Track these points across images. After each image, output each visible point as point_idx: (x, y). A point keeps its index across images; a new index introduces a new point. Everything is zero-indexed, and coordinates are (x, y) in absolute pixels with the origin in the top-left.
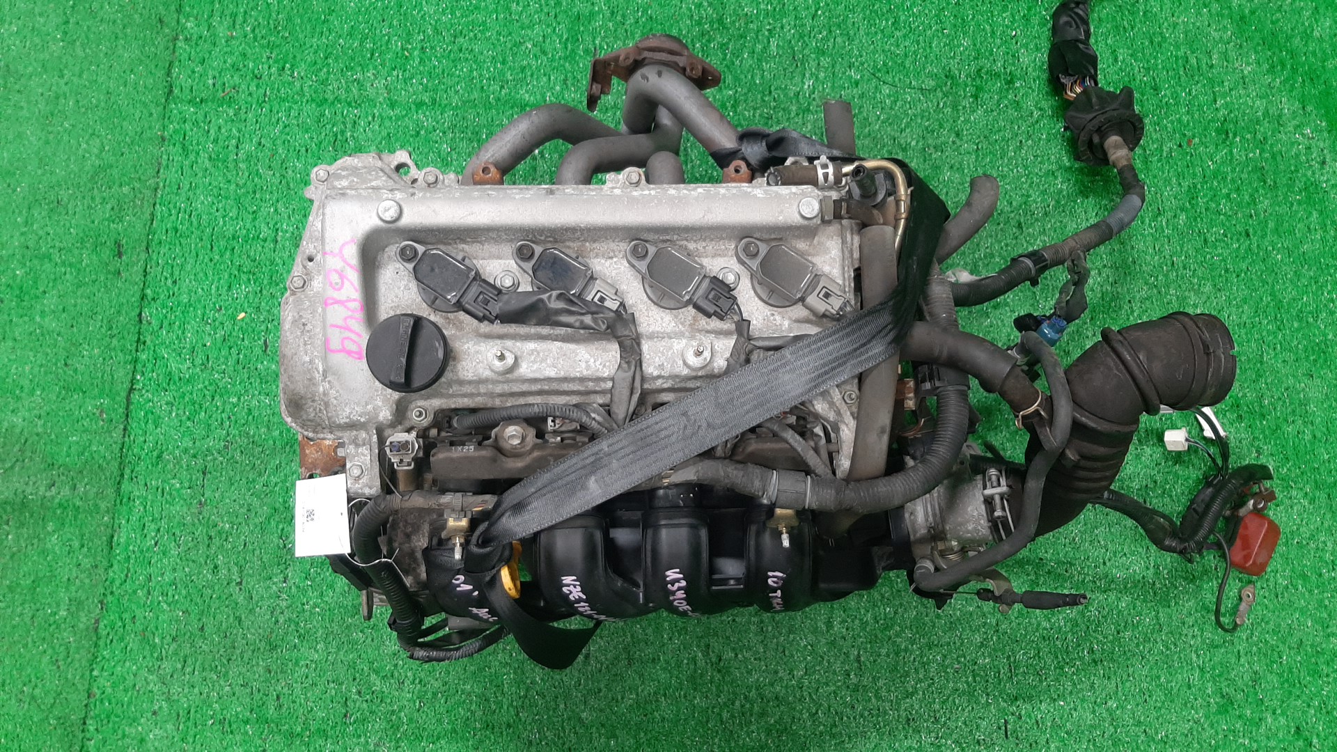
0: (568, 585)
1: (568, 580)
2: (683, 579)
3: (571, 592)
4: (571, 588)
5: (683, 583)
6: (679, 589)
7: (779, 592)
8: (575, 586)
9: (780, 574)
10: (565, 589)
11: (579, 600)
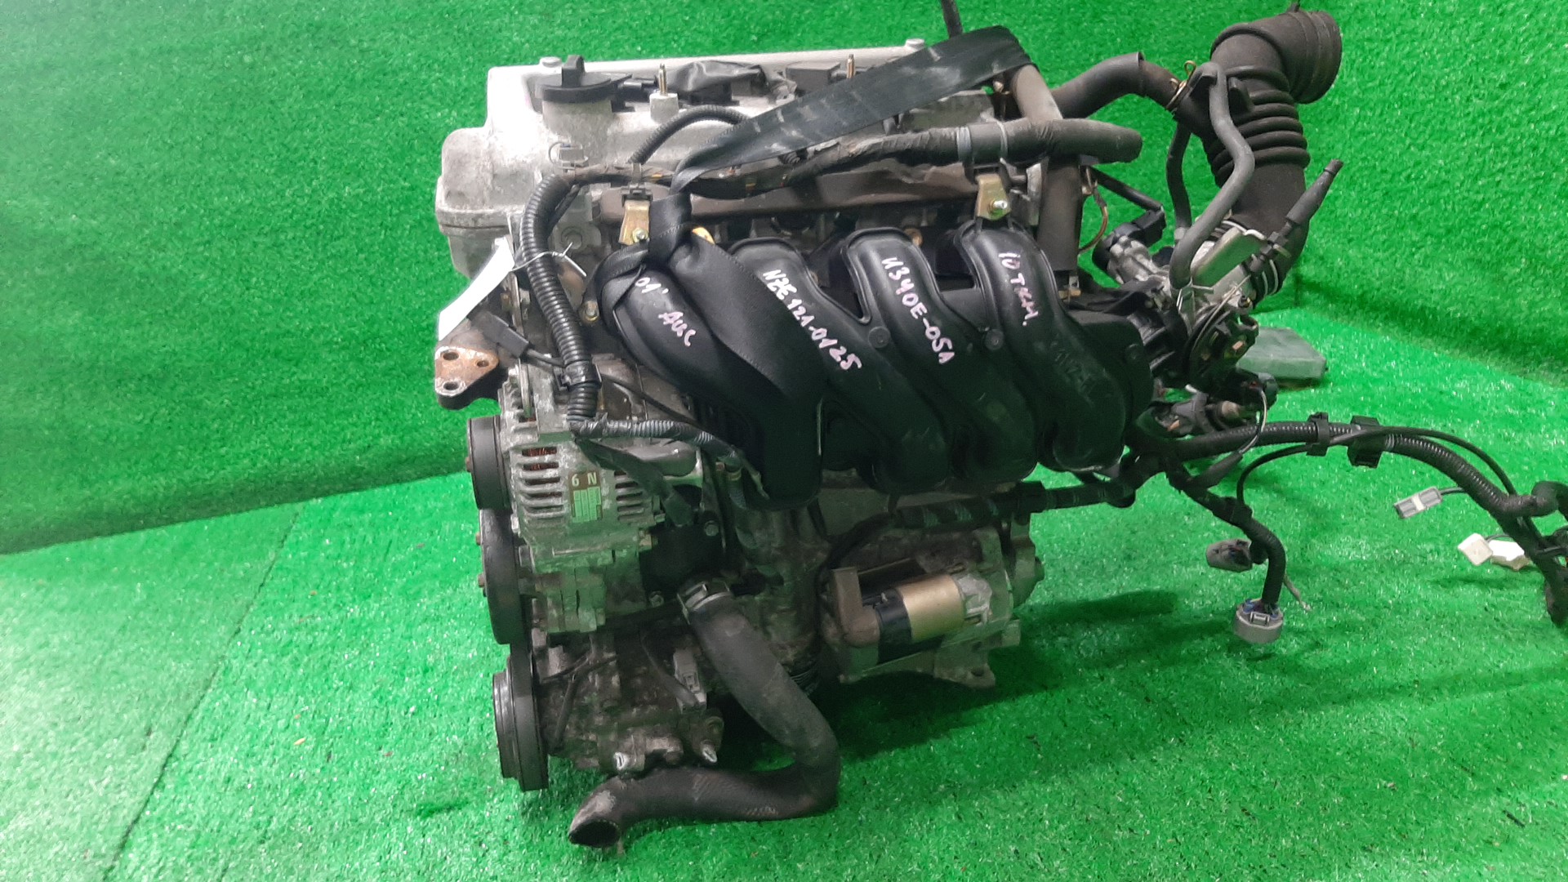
0: (773, 280)
1: (769, 275)
2: (905, 265)
3: (778, 288)
4: (778, 283)
5: (906, 271)
6: (904, 277)
7: (1020, 275)
8: (781, 279)
9: (1014, 255)
10: (771, 286)
11: (791, 296)
